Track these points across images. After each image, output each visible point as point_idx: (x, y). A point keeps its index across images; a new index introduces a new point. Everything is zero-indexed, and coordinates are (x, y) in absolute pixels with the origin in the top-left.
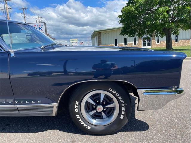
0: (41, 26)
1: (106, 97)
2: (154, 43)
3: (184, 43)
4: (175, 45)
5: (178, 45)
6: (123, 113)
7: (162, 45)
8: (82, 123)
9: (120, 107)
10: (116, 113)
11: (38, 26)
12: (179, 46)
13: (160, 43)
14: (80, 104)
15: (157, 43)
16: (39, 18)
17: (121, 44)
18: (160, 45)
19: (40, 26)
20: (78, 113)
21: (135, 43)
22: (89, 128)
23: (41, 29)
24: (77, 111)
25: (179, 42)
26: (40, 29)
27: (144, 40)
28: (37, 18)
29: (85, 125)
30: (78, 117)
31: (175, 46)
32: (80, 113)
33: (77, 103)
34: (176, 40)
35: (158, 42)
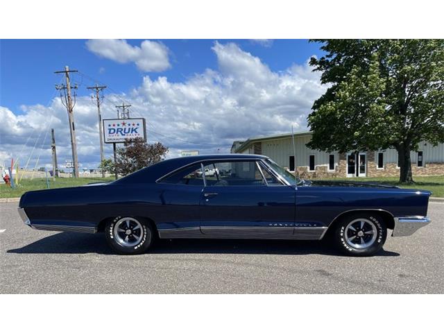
0: (136, 126)
1: (366, 224)
2: (371, 167)
3: (436, 169)
4: (417, 173)
5: (423, 174)
6: (381, 237)
7: (389, 172)
8: (345, 245)
9: (378, 232)
10: (374, 238)
11: (129, 125)
12: (426, 175)
13: (385, 168)
14: (345, 229)
15: (378, 168)
16: (124, 107)
17: (303, 168)
18: (385, 172)
19: (134, 125)
20: (342, 237)
21: (332, 167)
22: (351, 250)
23: (136, 132)
24: (342, 234)
25: (425, 167)
26: (134, 132)
27: (351, 160)
28: (119, 107)
29: (347, 247)
30: (342, 240)
31: (418, 176)
32: (343, 237)
33: (343, 228)
34: (420, 164)
35: (381, 165)
